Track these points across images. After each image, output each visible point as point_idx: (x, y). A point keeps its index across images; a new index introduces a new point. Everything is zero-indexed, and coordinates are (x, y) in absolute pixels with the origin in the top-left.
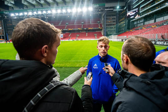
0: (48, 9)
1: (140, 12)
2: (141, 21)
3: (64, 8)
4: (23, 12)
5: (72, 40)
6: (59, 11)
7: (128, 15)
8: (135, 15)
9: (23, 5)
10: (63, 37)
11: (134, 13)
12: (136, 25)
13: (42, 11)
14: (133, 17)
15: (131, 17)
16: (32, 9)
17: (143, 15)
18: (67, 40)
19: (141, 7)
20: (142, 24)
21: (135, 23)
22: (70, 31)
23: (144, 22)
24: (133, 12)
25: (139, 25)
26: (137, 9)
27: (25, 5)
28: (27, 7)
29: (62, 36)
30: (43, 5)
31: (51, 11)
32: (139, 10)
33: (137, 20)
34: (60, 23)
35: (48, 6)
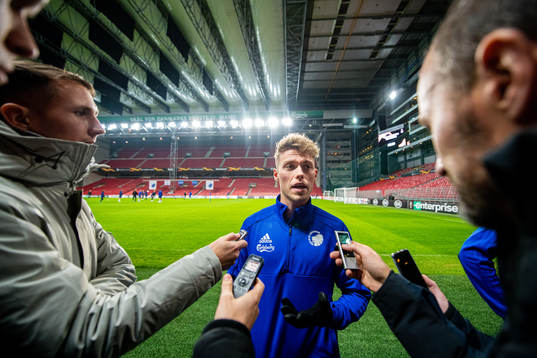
0: (181, 118)
1: (411, 133)
2: (415, 156)
3: (221, 117)
4: (118, 122)
5: (235, 197)
6: (209, 124)
7: (380, 139)
8: (398, 141)
9: (122, 105)
10: (212, 188)
11: (395, 136)
12: (403, 165)
13: (166, 122)
14: (394, 144)
15: (389, 145)
16: (143, 117)
17: (418, 139)
18: (224, 197)
19: (410, 122)
20: (419, 162)
21: (401, 159)
22: (232, 174)
23: (422, 157)
24: (392, 133)
25: (410, 165)
26: (402, 126)
27: (127, 107)
28: (130, 110)
29: (210, 186)
30: (171, 110)
31: (190, 124)
32: (406, 129)
33: (404, 153)
34: (210, 153)
35: (183, 112)
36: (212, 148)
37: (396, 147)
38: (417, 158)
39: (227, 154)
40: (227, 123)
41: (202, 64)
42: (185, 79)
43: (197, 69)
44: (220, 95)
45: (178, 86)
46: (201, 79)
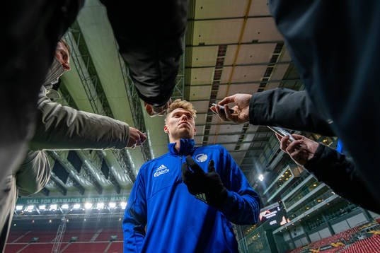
0: (76, 200)
1: (287, 211)
2: (299, 233)
3: (113, 199)
6: (100, 206)
7: (261, 217)
8: (278, 218)
11: (273, 214)
12: (291, 244)
14: (275, 222)
15: (271, 223)
16: (40, 199)
17: (296, 216)
19: (283, 200)
20: (305, 240)
21: (287, 238)
23: (307, 235)
24: (271, 211)
25: (298, 243)
26: (277, 204)
30: (68, 192)
31: (82, 206)
32: (281, 205)
33: (289, 230)
34: (96, 236)
35: (79, 194)
36: (100, 231)
37: (278, 225)
38: (302, 236)
39: (113, 237)
40: (117, 205)
41: (103, 155)
42: (86, 166)
43: (98, 159)
44: (114, 179)
45: (79, 172)
46: (100, 166)
